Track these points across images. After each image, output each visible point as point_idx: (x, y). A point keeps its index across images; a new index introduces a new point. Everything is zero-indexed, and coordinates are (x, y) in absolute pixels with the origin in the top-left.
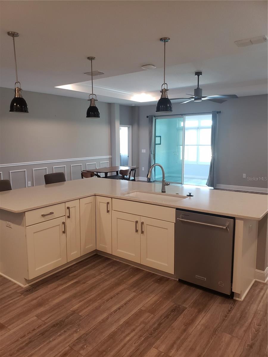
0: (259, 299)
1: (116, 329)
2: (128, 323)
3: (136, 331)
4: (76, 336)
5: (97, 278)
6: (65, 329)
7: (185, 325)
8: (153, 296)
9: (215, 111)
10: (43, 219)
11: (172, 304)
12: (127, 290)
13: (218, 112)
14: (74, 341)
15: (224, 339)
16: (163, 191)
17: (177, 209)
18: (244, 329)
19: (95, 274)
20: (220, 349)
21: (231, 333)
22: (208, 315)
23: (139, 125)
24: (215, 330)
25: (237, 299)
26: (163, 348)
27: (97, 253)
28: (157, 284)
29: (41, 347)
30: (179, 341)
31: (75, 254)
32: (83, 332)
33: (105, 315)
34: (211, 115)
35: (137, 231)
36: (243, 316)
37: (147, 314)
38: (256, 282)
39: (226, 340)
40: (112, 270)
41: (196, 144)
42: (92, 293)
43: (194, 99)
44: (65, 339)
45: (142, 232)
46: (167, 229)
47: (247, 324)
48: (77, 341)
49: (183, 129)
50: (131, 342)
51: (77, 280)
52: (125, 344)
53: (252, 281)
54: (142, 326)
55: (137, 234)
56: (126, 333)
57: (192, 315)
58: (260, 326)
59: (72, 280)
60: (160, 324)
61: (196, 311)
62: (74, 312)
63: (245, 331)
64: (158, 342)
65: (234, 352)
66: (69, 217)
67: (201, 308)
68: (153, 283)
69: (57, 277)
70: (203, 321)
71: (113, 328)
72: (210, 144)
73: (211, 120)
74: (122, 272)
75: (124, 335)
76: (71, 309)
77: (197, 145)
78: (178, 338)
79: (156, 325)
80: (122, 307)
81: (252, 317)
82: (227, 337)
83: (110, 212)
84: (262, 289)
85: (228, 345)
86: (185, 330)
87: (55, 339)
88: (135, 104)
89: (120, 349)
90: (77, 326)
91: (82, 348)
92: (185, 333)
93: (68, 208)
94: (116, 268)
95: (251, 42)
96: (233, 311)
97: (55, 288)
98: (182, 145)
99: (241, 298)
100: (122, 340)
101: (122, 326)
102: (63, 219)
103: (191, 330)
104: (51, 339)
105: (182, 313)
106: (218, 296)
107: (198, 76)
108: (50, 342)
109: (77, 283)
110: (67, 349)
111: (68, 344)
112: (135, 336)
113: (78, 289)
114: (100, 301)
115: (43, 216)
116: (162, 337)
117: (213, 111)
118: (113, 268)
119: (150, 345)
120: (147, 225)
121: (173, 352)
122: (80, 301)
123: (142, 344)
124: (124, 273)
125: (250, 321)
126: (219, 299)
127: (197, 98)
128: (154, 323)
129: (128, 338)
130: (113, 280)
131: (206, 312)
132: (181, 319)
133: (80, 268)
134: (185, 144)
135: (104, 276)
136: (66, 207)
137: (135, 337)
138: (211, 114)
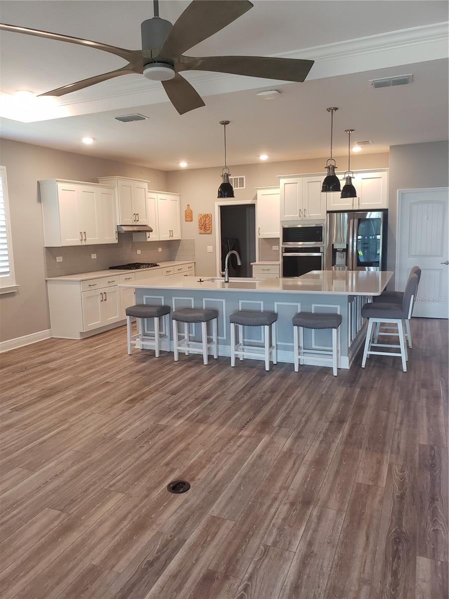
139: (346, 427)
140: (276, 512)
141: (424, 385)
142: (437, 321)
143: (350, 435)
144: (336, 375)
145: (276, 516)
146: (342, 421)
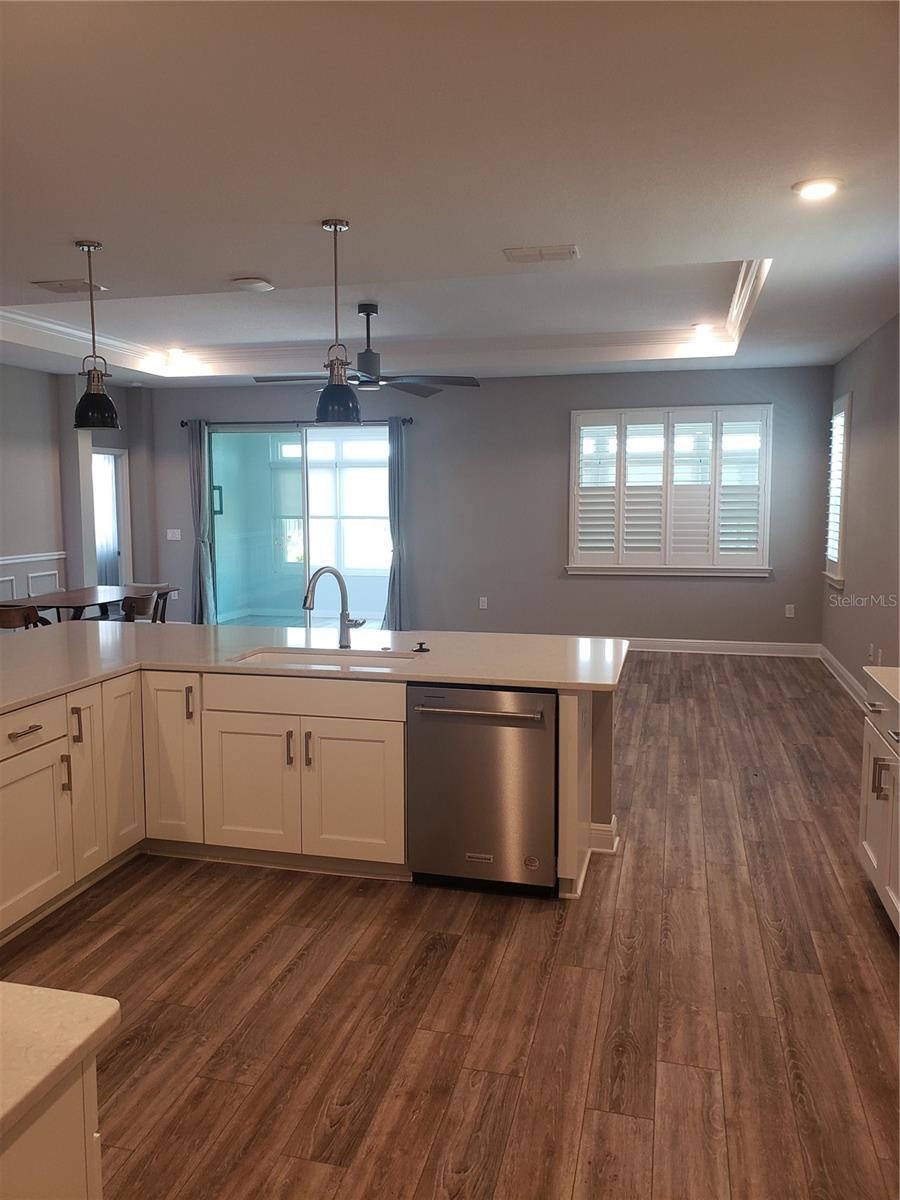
0: (613, 887)
1: (307, 1013)
2: (330, 996)
3: (360, 1007)
4: (205, 1053)
5: (181, 914)
6: (163, 1044)
7: (474, 971)
8: (364, 926)
9: (396, 418)
10: (12, 749)
11: (421, 935)
12: (286, 927)
13: (404, 421)
14: (207, 1063)
15: (568, 978)
16: (344, 644)
17: (410, 683)
18: (602, 950)
19: (170, 906)
20: (568, 997)
21: (579, 963)
22: (517, 941)
23: (153, 449)
24: (544, 967)
25: (568, 896)
26: (441, 1025)
27: (143, 852)
28: (361, 899)
29: (117, 1098)
30: (473, 1005)
31: (96, 854)
32: (218, 1040)
33: (258, 992)
34: (387, 429)
35: (290, 761)
36: (592, 929)
37: (370, 969)
38: (593, 854)
39: (574, 978)
40: (215, 887)
41: (333, 514)
42: (190, 952)
43: (357, 383)
44: (177, 1066)
45: (309, 762)
46: (383, 742)
47: (605, 941)
48: (213, 1061)
49: (302, 466)
50: (359, 1031)
51: (123, 928)
52: (347, 1039)
53: (585, 853)
54: (370, 994)
55: (290, 769)
56: (338, 1016)
57: (479, 948)
58: (633, 938)
59: (105, 929)
60: (412, 982)
61: (486, 937)
62: (162, 1004)
63: (607, 954)
64: (426, 1017)
65: (598, 997)
66: (78, 739)
67: (495, 930)
68: (347, 898)
69: (50, 930)
70: (510, 956)
71: (298, 1014)
72: (388, 515)
73: (388, 441)
74: (249, 888)
75: (333, 1022)
76: (151, 998)
77: (335, 518)
78: (469, 999)
79: (404, 986)
80: (295, 964)
81: (611, 924)
82: (573, 974)
83: (196, 717)
84: (611, 867)
85: (581, 985)
86: (477, 981)
87: (147, 1073)
88: (142, 382)
89: (341, 1050)
90: (194, 1031)
91: (238, 1071)
92: (480, 987)
93: (76, 711)
94: (224, 880)
95: (541, 256)
96: (568, 923)
97: (65, 960)
98: (303, 518)
99: (576, 892)
100: (334, 1034)
101: (318, 1004)
102: (62, 746)
103: (490, 977)
104: (136, 1075)
105: (453, 948)
106: (522, 899)
107: (368, 316)
108: (136, 1080)
109: (125, 934)
110: (197, 1081)
111: (192, 1074)
112: (362, 1017)
113: (141, 947)
114: (223, 964)
115: (13, 737)
116: (430, 1006)
117: (390, 418)
118: (214, 882)
119: (410, 1028)
120: (322, 738)
121: (468, 1028)
122: (167, 976)
123: (387, 1029)
124: (255, 888)
125: (609, 933)
126: (527, 905)
127: (366, 379)
128: (398, 984)
129: (348, 1026)
130: (233, 909)
131: (507, 935)
132: (457, 961)
133: (110, 899)
134: (311, 514)
135: (198, 904)
136: (69, 710)
137: (366, 1020)
138: (385, 425)
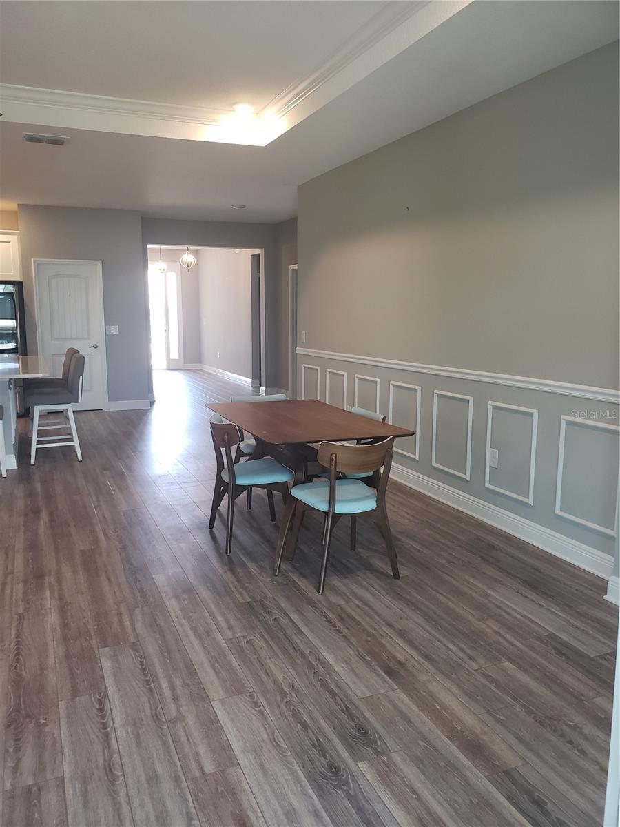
139: (44, 516)
140: (12, 592)
141: (105, 468)
142: (92, 413)
143: (52, 521)
144: (6, 476)
145: (14, 594)
146: (36, 512)
